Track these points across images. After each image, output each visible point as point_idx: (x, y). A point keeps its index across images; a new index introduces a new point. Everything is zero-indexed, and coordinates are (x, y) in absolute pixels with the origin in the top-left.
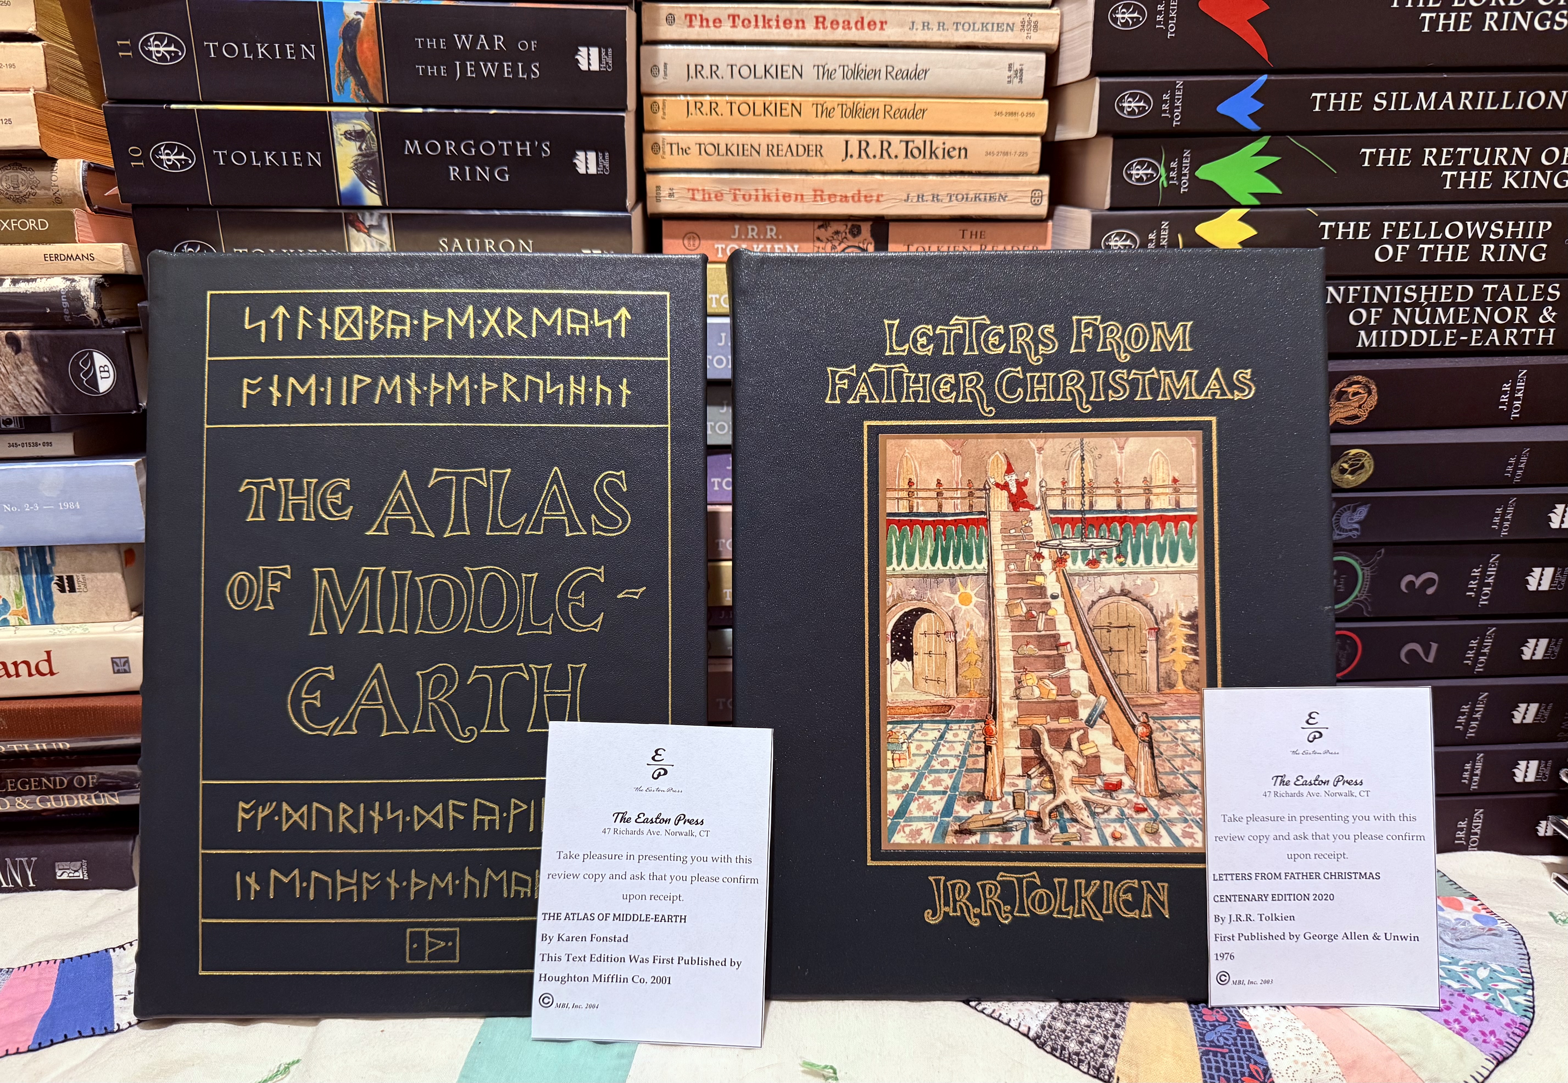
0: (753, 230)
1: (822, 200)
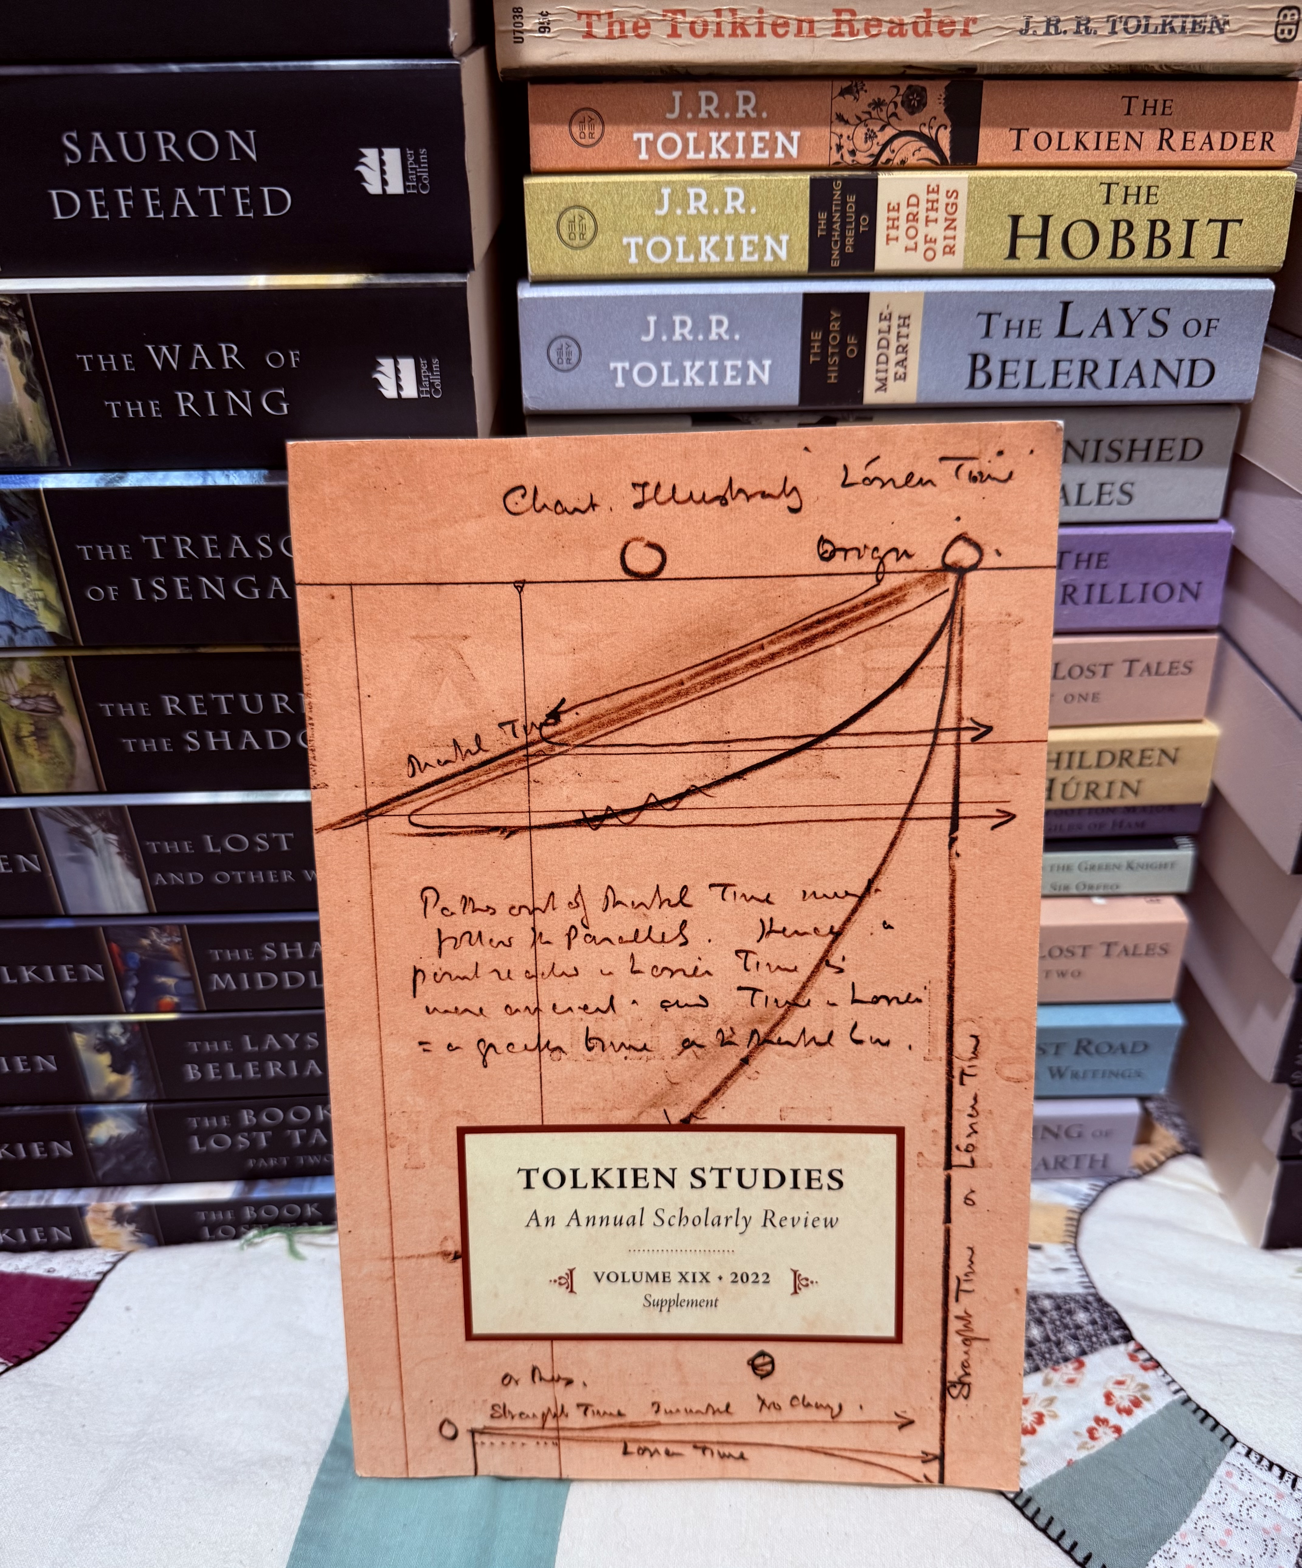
0: (709, 101)
1: (852, 33)
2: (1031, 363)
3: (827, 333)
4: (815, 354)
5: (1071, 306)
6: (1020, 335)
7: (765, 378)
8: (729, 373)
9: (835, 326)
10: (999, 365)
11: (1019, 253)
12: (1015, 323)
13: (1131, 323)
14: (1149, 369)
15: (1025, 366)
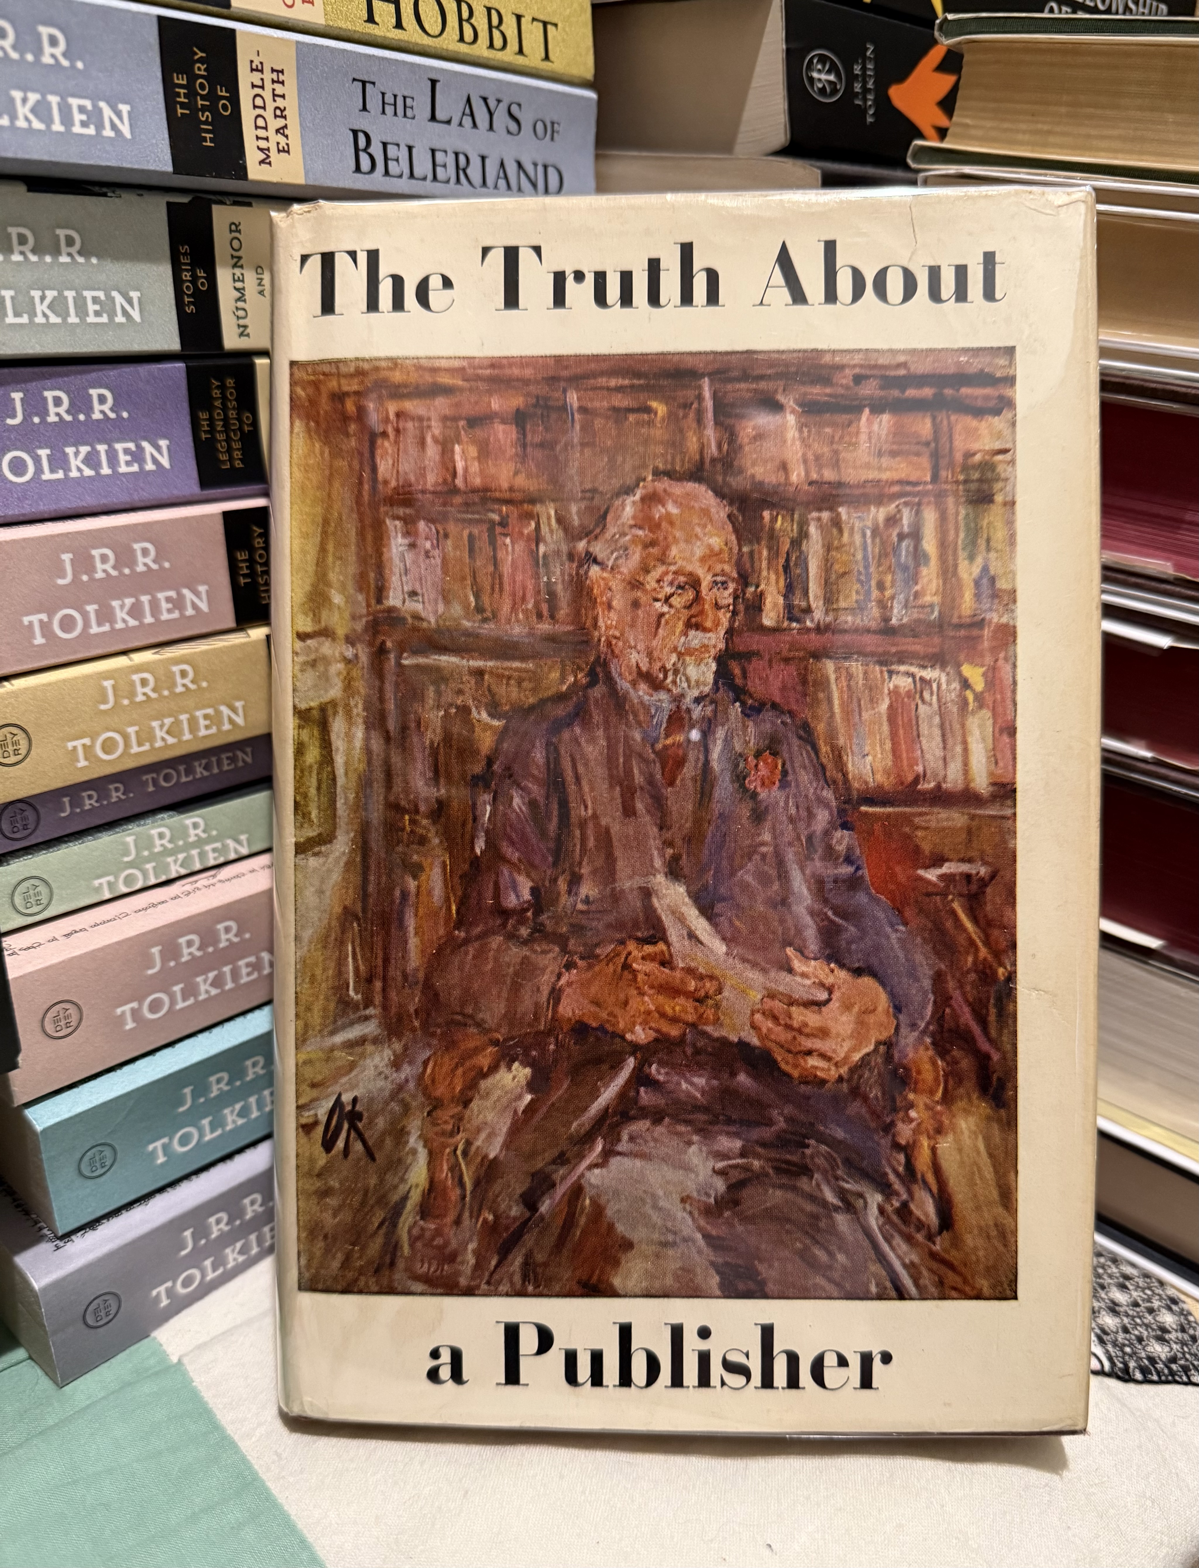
2: (410, 148)
3: (192, 78)
4: (183, 105)
5: (438, 86)
6: (395, 114)
7: (126, 130)
8: (78, 117)
9: (200, 69)
10: (381, 146)
11: (377, 19)
12: (389, 99)
13: (491, 115)
14: (512, 169)
15: (404, 151)
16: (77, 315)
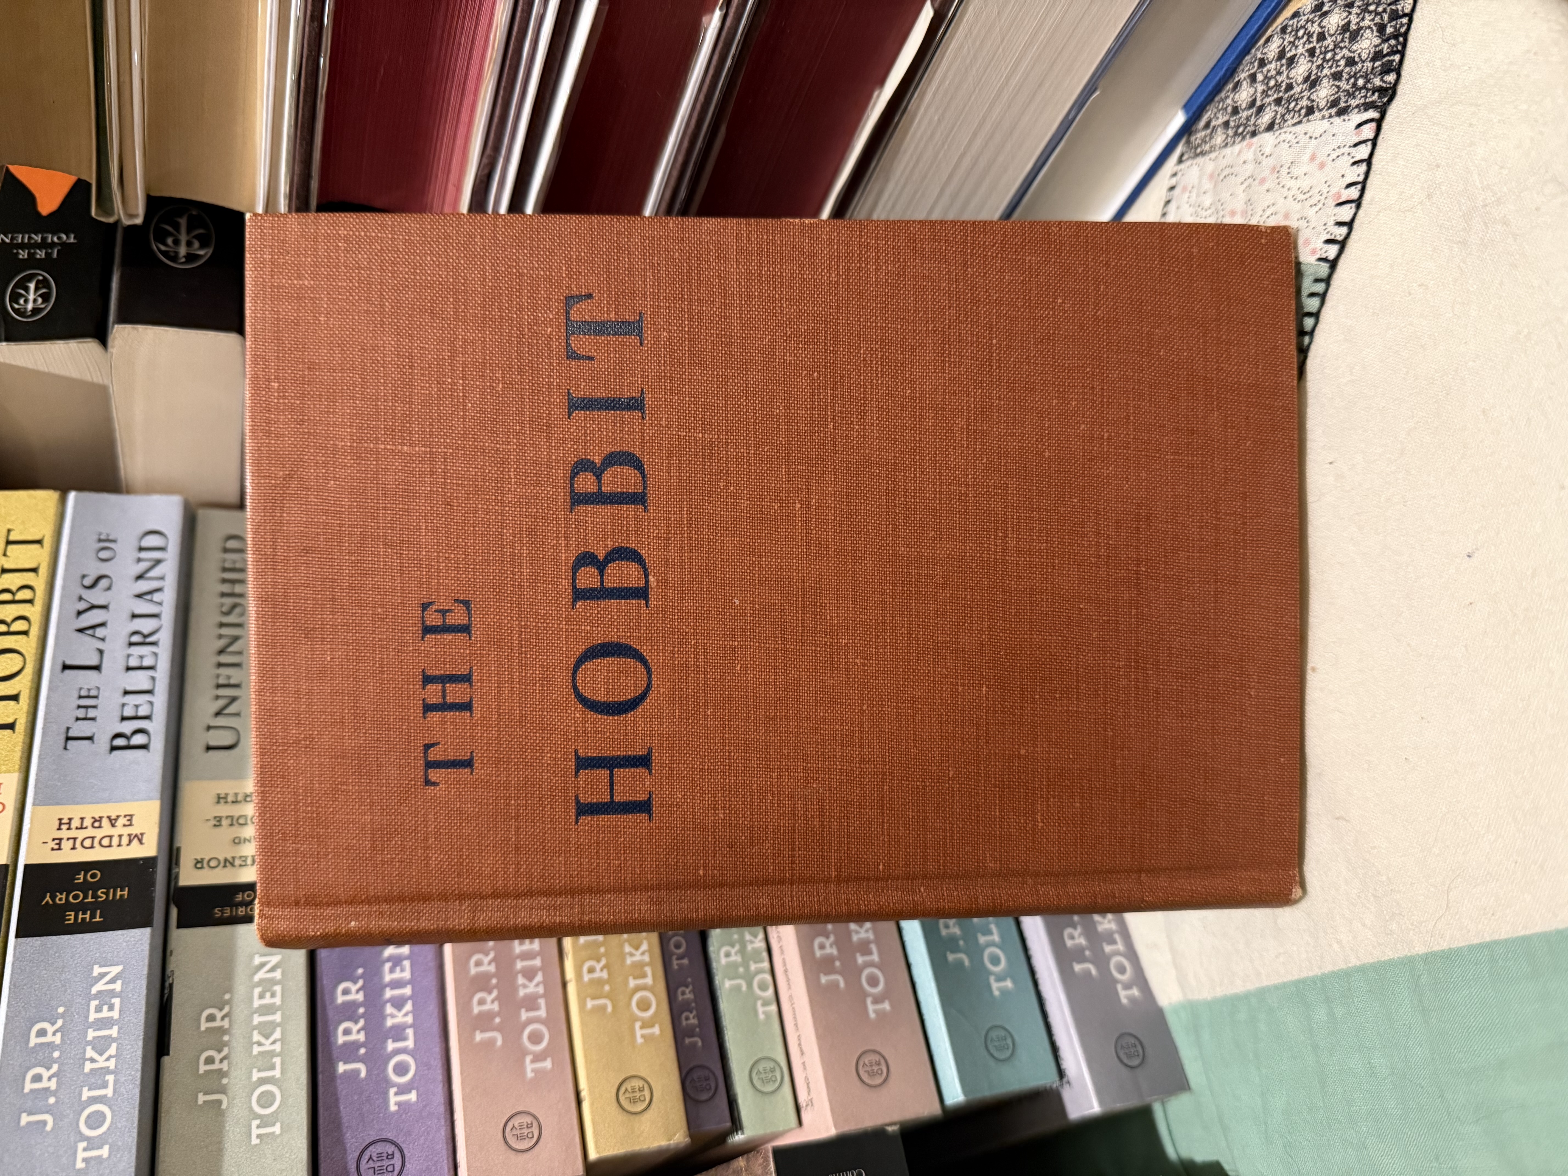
2: (126, 693)
3: (68, 906)
4: (93, 916)
5: (68, 662)
6: (95, 707)
7: (115, 970)
8: (105, 1013)
9: (61, 899)
10: (125, 723)
11: (12, 720)
12: (81, 713)
13: (92, 607)
14: (145, 585)
15: (129, 699)
16: (274, 1013)
